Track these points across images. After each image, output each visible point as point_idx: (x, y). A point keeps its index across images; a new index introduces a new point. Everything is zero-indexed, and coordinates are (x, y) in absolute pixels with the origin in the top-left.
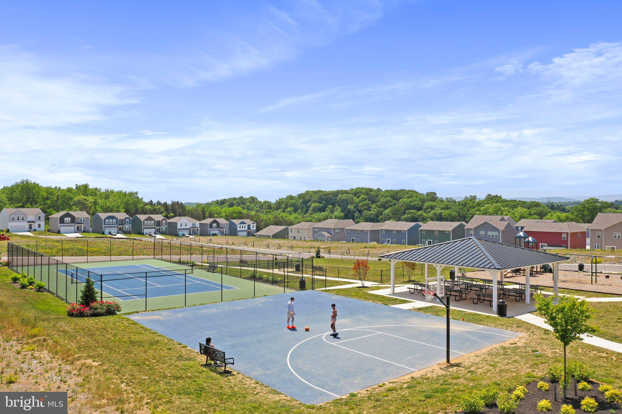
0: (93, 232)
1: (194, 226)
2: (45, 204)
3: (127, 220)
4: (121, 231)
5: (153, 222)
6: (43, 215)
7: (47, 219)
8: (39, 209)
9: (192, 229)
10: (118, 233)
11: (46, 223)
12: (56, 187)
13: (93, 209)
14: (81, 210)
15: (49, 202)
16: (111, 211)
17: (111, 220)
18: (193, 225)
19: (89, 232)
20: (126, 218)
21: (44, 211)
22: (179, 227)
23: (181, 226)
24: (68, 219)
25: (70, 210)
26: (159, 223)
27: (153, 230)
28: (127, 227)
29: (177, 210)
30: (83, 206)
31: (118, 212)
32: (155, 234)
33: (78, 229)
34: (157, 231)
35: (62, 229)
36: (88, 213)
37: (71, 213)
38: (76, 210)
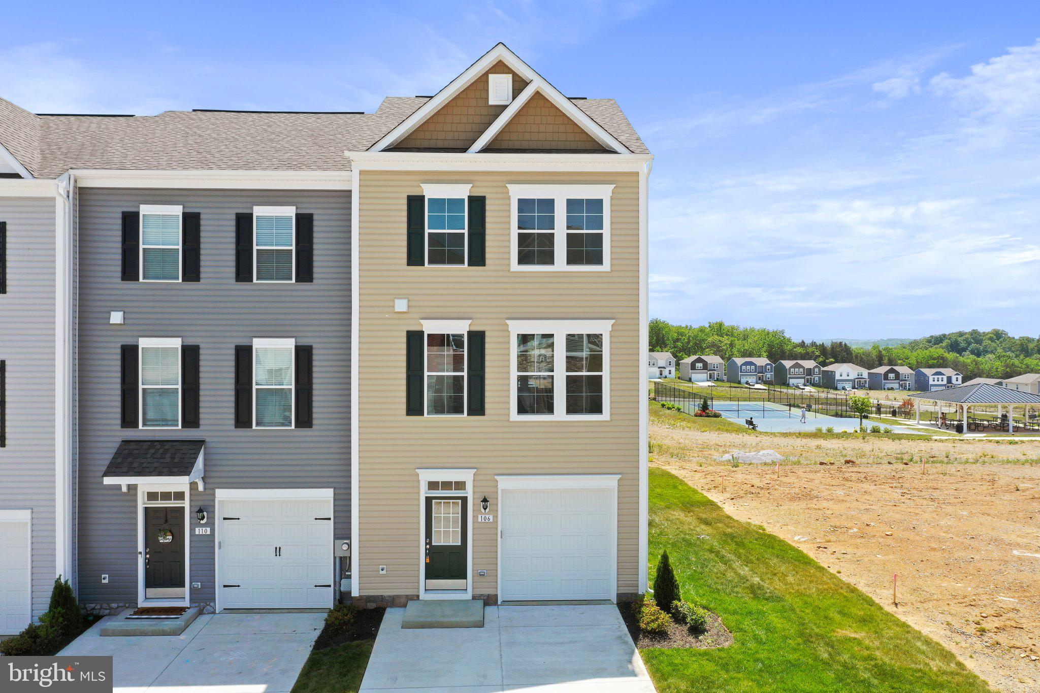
0: (728, 381)
1: (860, 377)
2: (675, 347)
3: (768, 367)
4: (761, 380)
5: (801, 370)
6: (674, 360)
7: (678, 364)
8: (669, 354)
9: (856, 380)
10: (757, 383)
11: (677, 370)
12: (687, 327)
13: (729, 353)
14: (715, 354)
15: (679, 344)
16: (750, 355)
17: (748, 367)
18: (858, 375)
19: (723, 381)
20: (768, 364)
21: (675, 356)
22: (837, 377)
23: (841, 376)
24: (699, 365)
25: (703, 354)
26: (809, 372)
27: (802, 381)
28: (769, 375)
29: (839, 355)
30: (717, 350)
31: (759, 356)
32: (805, 385)
33: (710, 378)
34: (808, 382)
35: (694, 377)
36: (722, 358)
37: (703, 357)
38: (709, 355)
